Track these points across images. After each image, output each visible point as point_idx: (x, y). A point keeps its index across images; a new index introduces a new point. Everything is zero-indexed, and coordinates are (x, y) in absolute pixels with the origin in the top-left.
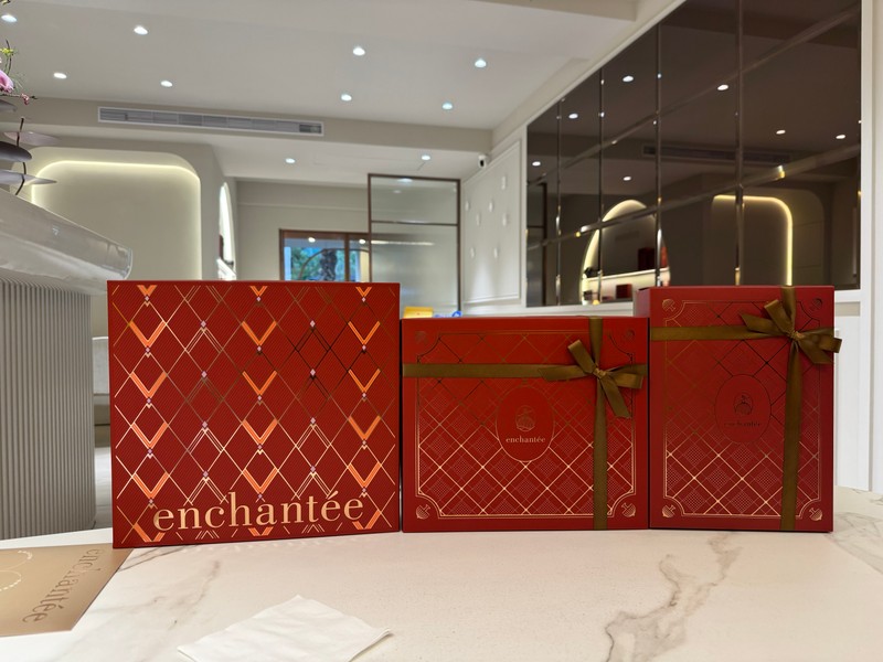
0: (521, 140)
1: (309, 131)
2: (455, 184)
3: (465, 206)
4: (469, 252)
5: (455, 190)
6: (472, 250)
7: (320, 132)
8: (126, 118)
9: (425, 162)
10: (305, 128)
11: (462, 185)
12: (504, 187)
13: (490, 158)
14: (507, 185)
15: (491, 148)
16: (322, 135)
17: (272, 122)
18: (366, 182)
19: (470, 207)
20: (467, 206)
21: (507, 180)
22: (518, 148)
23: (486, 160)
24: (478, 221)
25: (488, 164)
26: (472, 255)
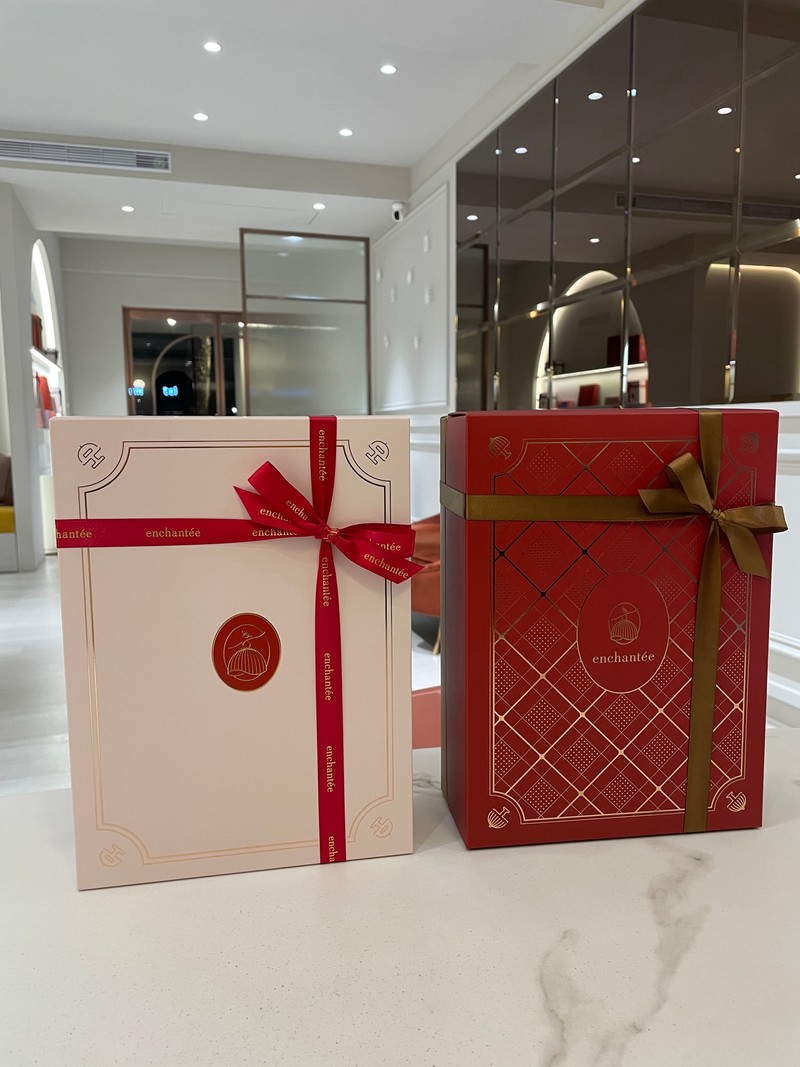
0: (448, 184)
1: (151, 166)
2: (362, 244)
3: (376, 276)
4: (380, 341)
5: (362, 253)
6: (385, 338)
7: (166, 167)
9: (318, 212)
10: (144, 162)
11: (372, 247)
12: (426, 249)
13: (409, 208)
14: (430, 247)
15: (410, 195)
16: (169, 172)
19: (382, 277)
20: (378, 276)
21: (430, 240)
22: (444, 195)
23: (402, 210)
24: (393, 297)
25: (405, 216)
26: (386, 345)
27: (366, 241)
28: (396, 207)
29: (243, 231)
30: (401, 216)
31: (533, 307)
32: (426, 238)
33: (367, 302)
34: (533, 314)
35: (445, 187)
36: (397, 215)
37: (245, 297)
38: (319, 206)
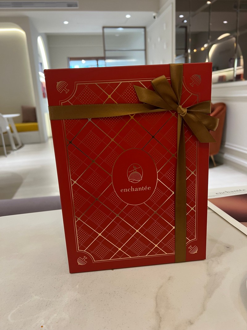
1: (72, 6)
2: (143, 29)
3: (148, 40)
5: (143, 33)
7: (77, 6)
9: (128, 19)
13: (159, 14)
14: (166, 28)
15: (159, 9)
18: (102, 31)
19: (150, 40)
22: (171, 8)
23: (156, 15)
25: (158, 17)
27: (145, 28)
28: (154, 14)
29: (104, 27)
30: (156, 17)
31: (203, 46)
32: (165, 25)
33: (145, 50)
34: (202, 49)
35: (171, 5)
36: (154, 17)
37: (105, 51)
38: (128, 16)
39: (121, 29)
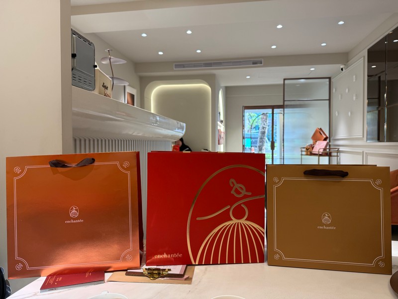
0: (364, 57)
1: (257, 64)
2: (328, 80)
4: (335, 113)
5: (328, 83)
6: (337, 112)
7: (261, 63)
8: (184, 67)
9: (312, 71)
10: (254, 63)
11: (332, 80)
12: (354, 80)
13: (347, 67)
14: (356, 80)
15: (348, 62)
16: (262, 65)
17: (240, 62)
18: (282, 82)
19: (336, 91)
20: (334, 90)
21: (356, 77)
22: (363, 61)
23: (344, 67)
24: (340, 98)
25: (346, 69)
26: (337, 115)
27: (330, 78)
28: (342, 67)
29: (284, 80)
30: (343, 69)
32: (354, 77)
33: (329, 100)
37: (284, 101)
39: (302, 80)
